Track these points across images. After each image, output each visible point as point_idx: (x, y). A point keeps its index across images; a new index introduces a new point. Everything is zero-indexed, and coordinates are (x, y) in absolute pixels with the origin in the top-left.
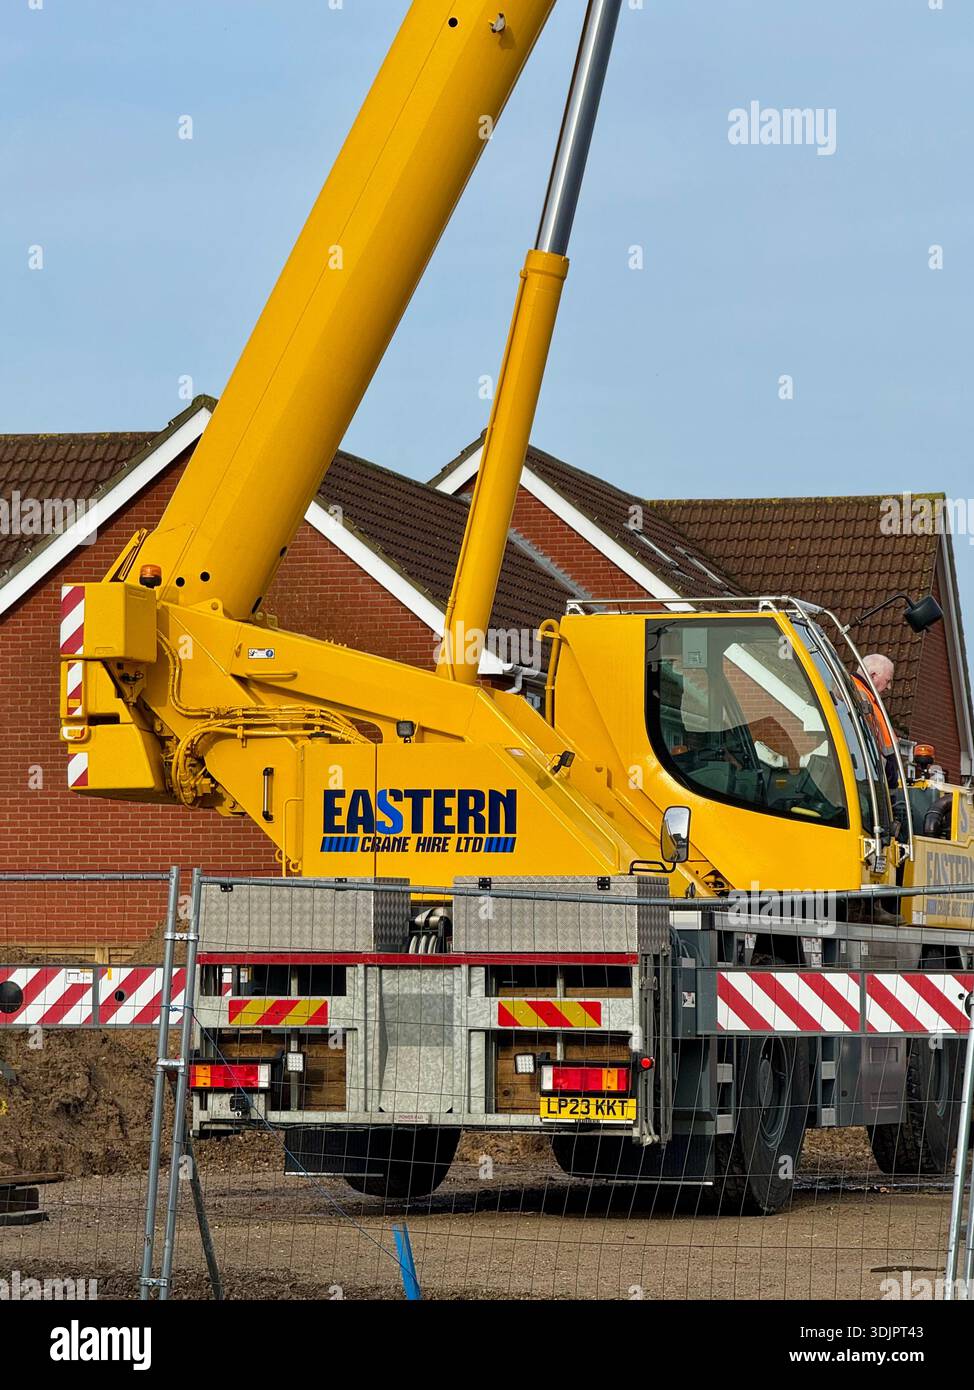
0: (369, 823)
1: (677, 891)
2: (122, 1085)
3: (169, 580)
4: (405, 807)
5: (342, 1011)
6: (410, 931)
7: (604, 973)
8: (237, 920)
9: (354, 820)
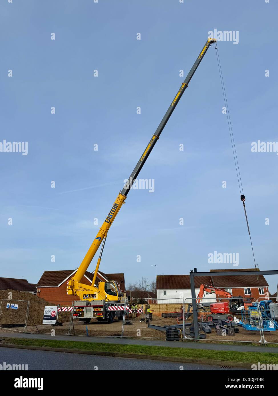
0: (86, 297)
1: (106, 301)
2: (69, 315)
3: (74, 280)
4: (89, 295)
5: (84, 310)
6: (89, 304)
7: (101, 307)
8: (77, 303)
9: (85, 296)
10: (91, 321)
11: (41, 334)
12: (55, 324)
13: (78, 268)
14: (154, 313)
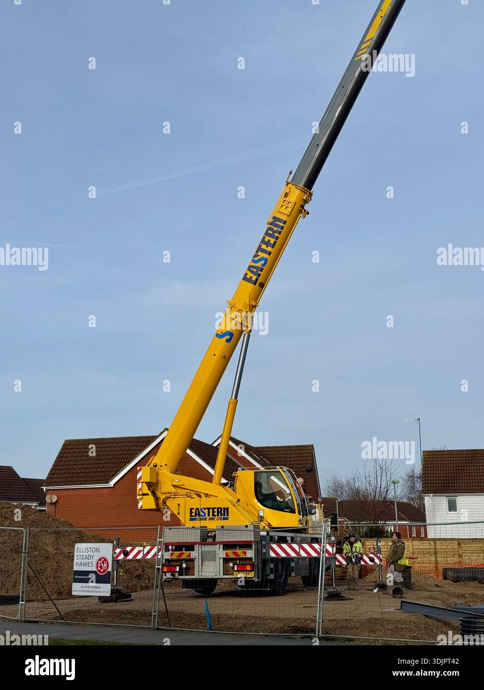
0: (199, 515)
1: (261, 527)
2: (149, 571)
3: (159, 466)
4: (206, 511)
5: (194, 554)
6: (207, 537)
7: (247, 545)
8: (172, 536)
9: (196, 514)
10: (218, 589)
11: (70, 624)
12: (108, 595)
13: (166, 429)
14: (416, 567)
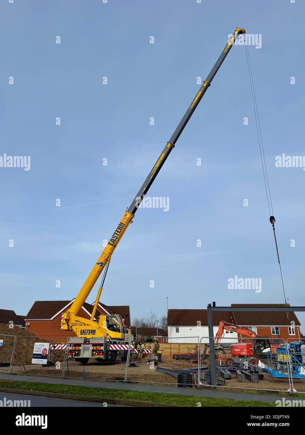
0: (84, 332)
1: (107, 338)
2: (62, 354)
3: (70, 313)
4: (87, 331)
5: (81, 348)
6: (86, 341)
7: (101, 345)
8: (73, 340)
9: (83, 332)
10: (89, 362)
11: (30, 375)
12: (46, 364)
13: (75, 298)
14: (163, 354)
